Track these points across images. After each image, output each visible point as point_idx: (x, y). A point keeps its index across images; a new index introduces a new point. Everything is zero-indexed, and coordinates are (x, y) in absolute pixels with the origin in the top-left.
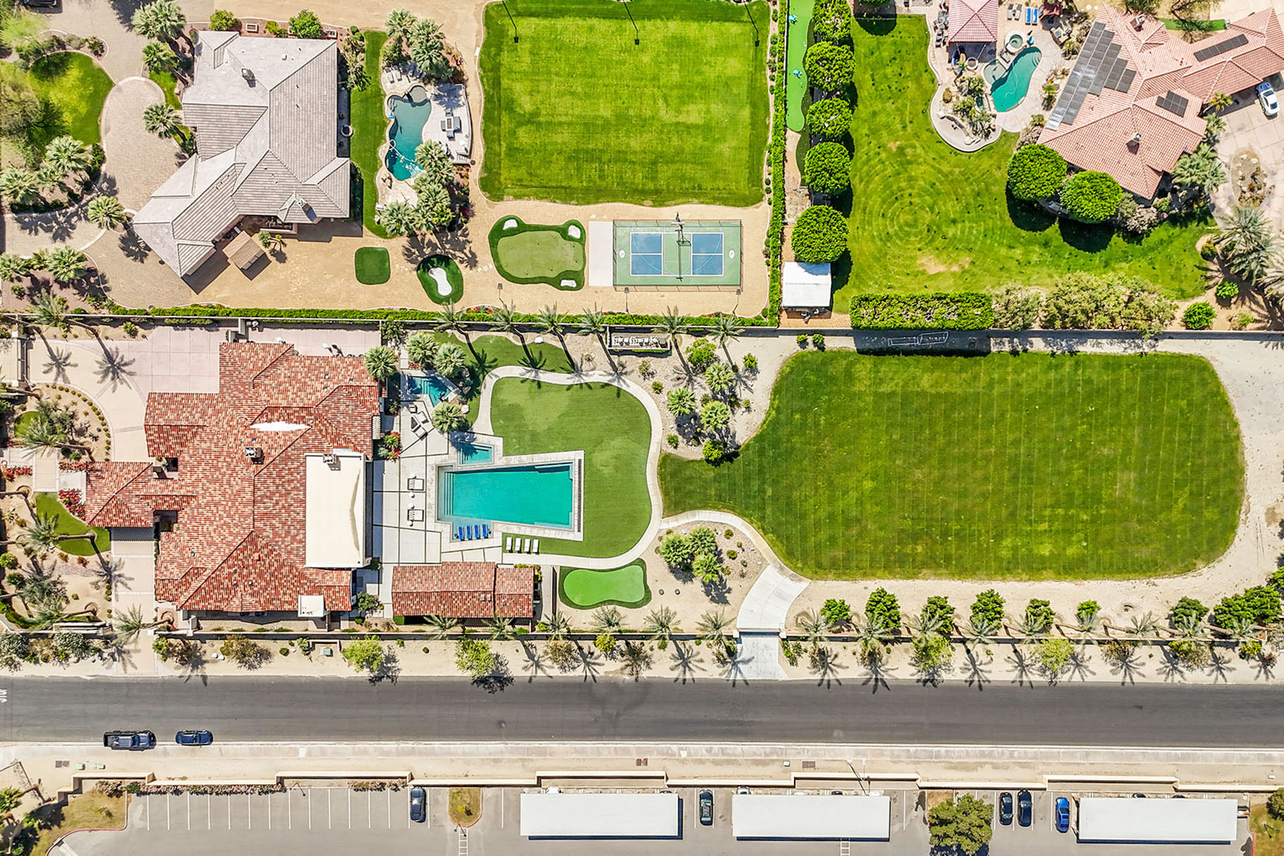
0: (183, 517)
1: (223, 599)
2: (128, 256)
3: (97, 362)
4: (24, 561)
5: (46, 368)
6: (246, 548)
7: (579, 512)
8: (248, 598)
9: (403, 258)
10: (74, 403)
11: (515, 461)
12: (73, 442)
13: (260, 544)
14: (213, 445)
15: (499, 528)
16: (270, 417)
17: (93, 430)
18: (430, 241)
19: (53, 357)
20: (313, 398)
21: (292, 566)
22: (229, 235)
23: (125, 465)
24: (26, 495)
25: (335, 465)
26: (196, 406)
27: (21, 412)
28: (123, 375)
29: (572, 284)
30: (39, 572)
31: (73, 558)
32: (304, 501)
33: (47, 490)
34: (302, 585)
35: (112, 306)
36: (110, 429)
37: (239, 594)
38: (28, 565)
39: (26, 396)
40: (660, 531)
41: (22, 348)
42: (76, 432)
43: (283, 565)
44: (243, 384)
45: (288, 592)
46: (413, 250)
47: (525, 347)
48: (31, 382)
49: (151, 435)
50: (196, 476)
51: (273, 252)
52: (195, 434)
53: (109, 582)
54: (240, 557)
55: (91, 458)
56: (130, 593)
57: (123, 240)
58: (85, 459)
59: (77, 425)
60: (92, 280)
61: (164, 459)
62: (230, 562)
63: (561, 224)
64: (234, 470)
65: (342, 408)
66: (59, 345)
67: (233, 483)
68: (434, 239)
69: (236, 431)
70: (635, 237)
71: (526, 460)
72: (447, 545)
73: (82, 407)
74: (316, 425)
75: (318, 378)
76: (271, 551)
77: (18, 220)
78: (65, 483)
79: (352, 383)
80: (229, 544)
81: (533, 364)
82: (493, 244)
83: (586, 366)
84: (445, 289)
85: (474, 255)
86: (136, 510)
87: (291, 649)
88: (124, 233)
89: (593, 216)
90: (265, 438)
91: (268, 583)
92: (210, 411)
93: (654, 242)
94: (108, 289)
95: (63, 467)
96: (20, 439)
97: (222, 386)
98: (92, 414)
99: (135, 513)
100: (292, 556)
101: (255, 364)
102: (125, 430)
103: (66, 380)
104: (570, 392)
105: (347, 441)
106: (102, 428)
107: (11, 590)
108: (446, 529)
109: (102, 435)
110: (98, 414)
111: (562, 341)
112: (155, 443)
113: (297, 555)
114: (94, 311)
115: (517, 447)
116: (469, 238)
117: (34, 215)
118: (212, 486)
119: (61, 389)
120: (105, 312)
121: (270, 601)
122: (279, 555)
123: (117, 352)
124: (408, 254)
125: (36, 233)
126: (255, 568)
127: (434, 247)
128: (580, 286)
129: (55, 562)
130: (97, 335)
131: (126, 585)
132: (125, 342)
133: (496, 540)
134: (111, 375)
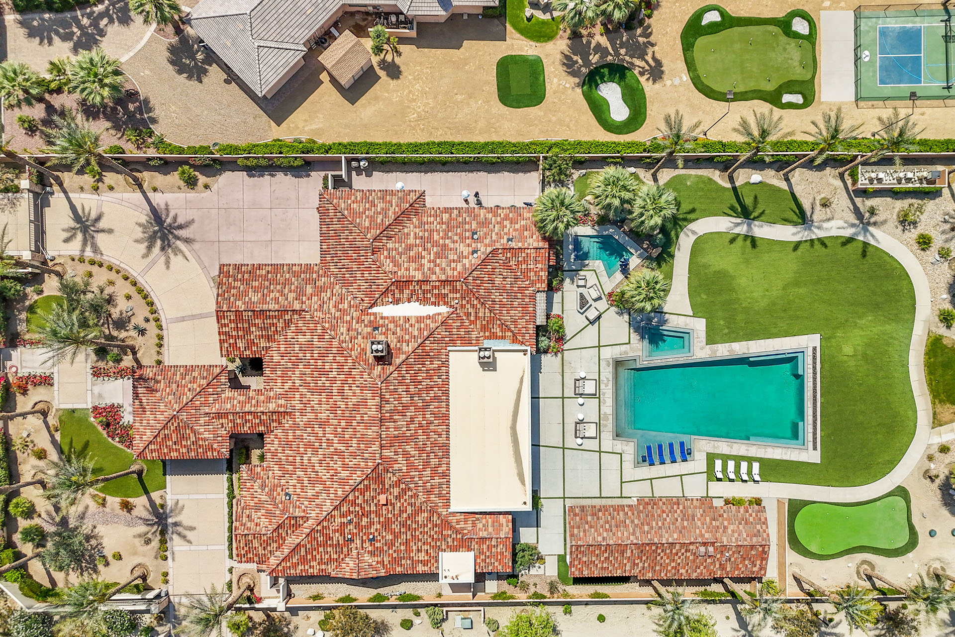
0: (272, 443)
1: (330, 560)
2: (180, 72)
3: (140, 225)
4: (43, 506)
5: (69, 234)
6: (367, 488)
7: (815, 422)
8: (367, 557)
9: (562, 69)
10: (111, 283)
11: (723, 351)
12: (110, 338)
13: (388, 481)
14: (316, 339)
15: (702, 446)
16: (397, 296)
17: (138, 320)
18: (598, 45)
19: (77, 218)
20: (459, 268)
21: (432, 511)
22: (323, 40)
23: (189, 369)
24: (45, 414)
25: (488, 364)
26: (287, 282)
27: (36, 297)
28: (178, 243)
29: (798, 99)
30: (64, 522)
31: (114, 501)
32: (447, 417)
33: (76, 406)
34: (445, 538)
35: (160, 143)
36: (163, 318)
37: (354, 552)
38: (49, 514)
39: (43, 273)
40: (929, 446)
41: (36, 205)
42: (114, 323)
43: (418, 511)
44: (357, 249)
45: (425, 547)
46: (575, 58)
47: (735, 189)
48: (50, 253)
49: (225, 325)
50: (290, 384)
51: (383, 64)
52: (287, 324)
53: (163, 533)
54: (359, 501)
55: (137, 360)
56: (192, 548)
57: (172, 49)
58: (128, 361)
59: (115, 313)
60: (131, 107)
61: (238, 360)
62: (344, 509)
63: (781, 15)
64: (349, 374)
65: (498, 281)
66: (87, 202)
67: (348, 392)
68: (604, 41)
69: (348, 318)
70: (884, 33)
71: (739, 348)
72: (630, 472)
73: (122, 289)
74: (462, 306)
75: (463, 239)
76: (404, 491)
77: (22, 24)
78: (100, 396)
79: (513, 244)
80: (343, 482)
81: (746, 213)
82: (688, 47)
83: (819, 215)
84: (619, 112)
85: (659, 63)
86: (206, 435)
87: (417, 621)
88: (174, 40)
89: (827, 4)
90: (391, 326)
91: (396, 536)
92: (309, 290)
93: (910, 39)
94: (154, 121)
95: (97, 373)
96: (36, 336)
97: (323, 253)
98: (137, 297)
99: (205, 440)
100: (433, 497)
101: (372, 219)
102: (183, 319)
103: (96, 249)
104: (799, 252)
105: (504, 327)
106: (151, 317)
107: (27, 549)
108: (629, 449)
109: (151, 328)
110: (145, 297)
111: (787, 180)
112: (230, 337)
113: (440, 496)
114: (135, 151)
115: (726, 331)
116: (652, 39)
117: (47, 16)
118: (315, 398)
119: (92, 263)
120: (151, 153)
121: (396, 561)
122: (416, 496)
123: (167, 210)
124: (568, 64)
125: (50, 43)
126: (378, 515)
127: (604, 52)
128: (808, 101)
129: (87, 507)
130: (140, 186)
131: (184, 537)
132: (181, 195)
133: (698, 463)
134: (159, 243)
